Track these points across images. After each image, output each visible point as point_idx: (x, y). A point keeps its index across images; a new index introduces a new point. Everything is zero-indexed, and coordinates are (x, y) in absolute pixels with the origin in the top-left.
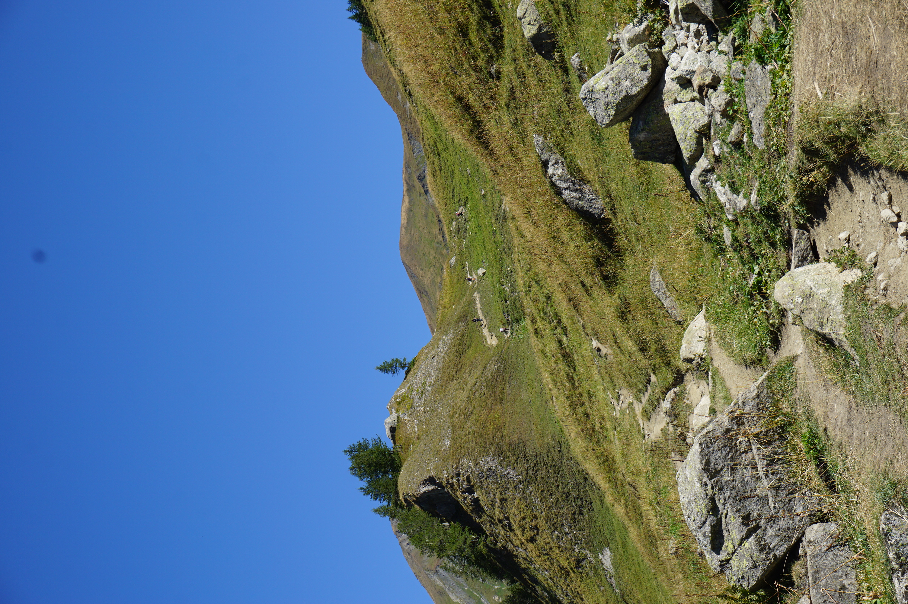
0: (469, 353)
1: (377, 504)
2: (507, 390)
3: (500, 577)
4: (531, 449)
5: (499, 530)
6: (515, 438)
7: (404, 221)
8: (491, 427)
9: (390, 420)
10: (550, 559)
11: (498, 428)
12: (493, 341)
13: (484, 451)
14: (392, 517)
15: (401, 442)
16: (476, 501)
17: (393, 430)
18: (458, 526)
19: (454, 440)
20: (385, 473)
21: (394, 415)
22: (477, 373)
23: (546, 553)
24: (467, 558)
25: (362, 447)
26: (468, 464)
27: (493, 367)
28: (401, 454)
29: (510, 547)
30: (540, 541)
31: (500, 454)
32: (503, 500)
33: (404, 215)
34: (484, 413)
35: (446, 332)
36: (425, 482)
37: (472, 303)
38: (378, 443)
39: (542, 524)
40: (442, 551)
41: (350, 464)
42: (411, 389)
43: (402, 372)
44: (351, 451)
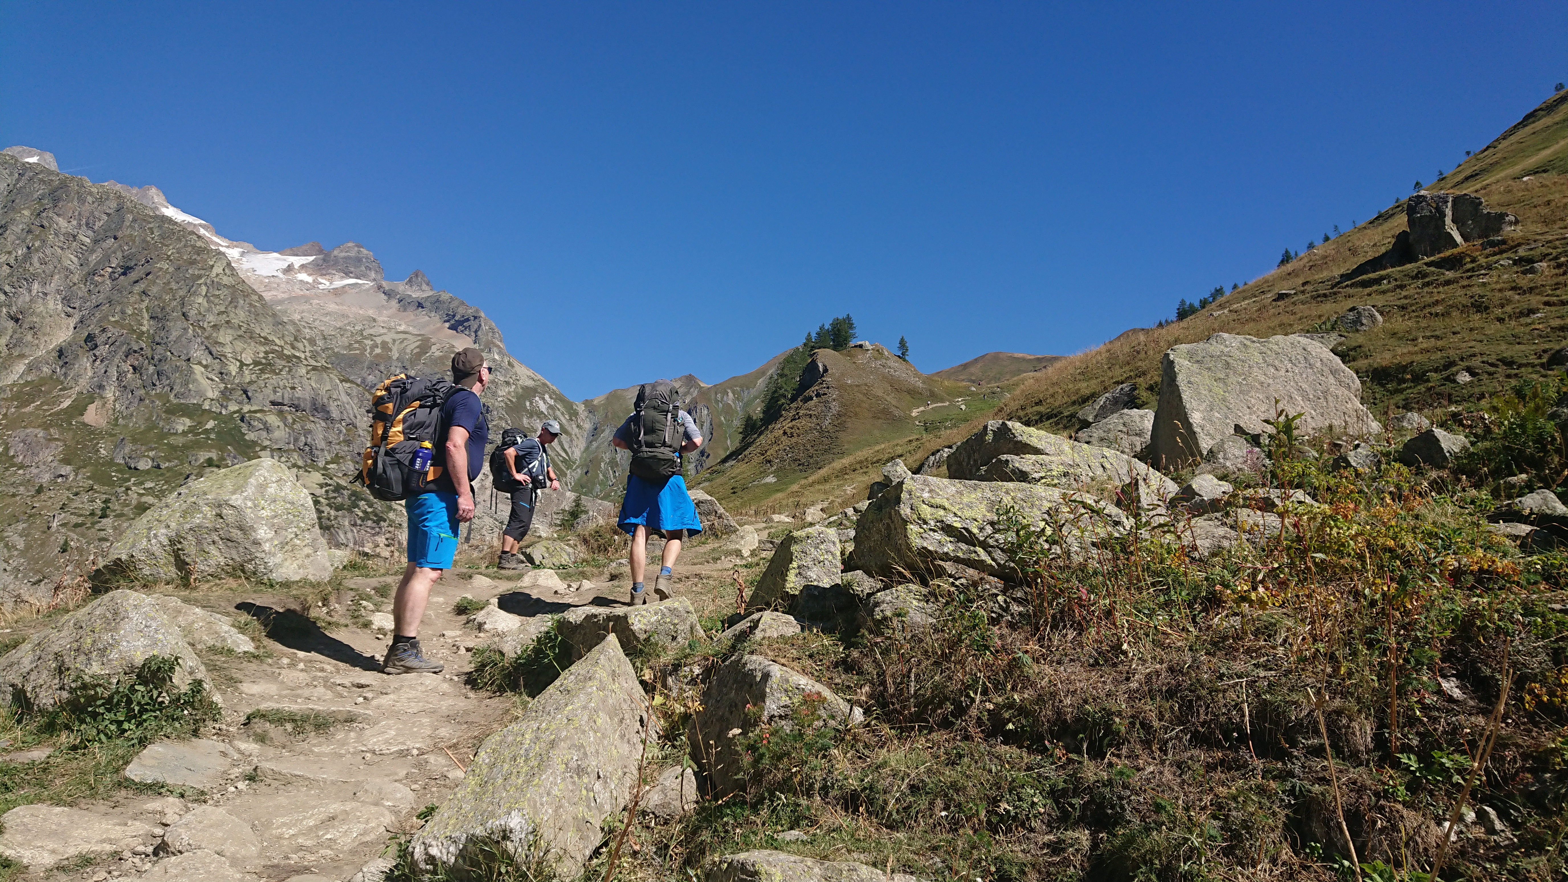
0: (908, 397)
1: (814, 335)
2: (880, 421)
3: (764, 412)
4: (841, 435)
5: (793, 412)
6: (849, 425)
7: (1016, 355)
8: (857, 409)
9: (867, 344)
10: (772, 444)
11: (856, 414)
12: (914, 413)
13: (842, 405)
14: (805, 345)
15: (853, 351)
16: (811, 399)
17: (861, 346)
18: (796, 386)
19: (850, 386)
20: (833, 340)
21: (870, 348)
22: (894, 402)
23: (776, 442)
24: (775, 391)
25: (851, 326)
26: (834, 394)
27: (897, 413)
28: (845, 352)
29: (782, 419)
30: (784, 438)
31: (839, 415)
32: (811, 416)
33: (1021, 355)
34: (867, 406)
35: (924, 383)
36: (825, 367)
37: (942, 401)
38: (853, 336)
39: (794, 440)
40: (781, 375)
41: (840, 317)
42: (887, 359)
43: (900, 354)
44: (848, 318)
